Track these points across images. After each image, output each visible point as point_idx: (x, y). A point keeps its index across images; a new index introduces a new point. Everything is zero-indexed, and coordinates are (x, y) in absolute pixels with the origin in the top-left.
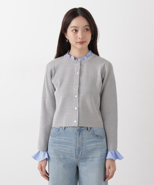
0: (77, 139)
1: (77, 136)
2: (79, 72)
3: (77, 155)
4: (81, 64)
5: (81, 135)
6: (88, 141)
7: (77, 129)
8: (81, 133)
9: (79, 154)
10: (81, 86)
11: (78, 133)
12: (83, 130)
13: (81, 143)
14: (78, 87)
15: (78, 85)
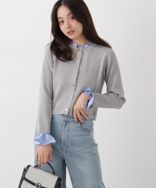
0: (63, 131)
1: (63, 127)
2: (80, 60)
3: (62, 147)
4: (82, 52)
5: (67, 127)
6: (75, 133)
7: (64, 120)
8: (67, 125)
9: (64, 147)
10: (80, 75)
11: (64, 124)
12: (70, 122)
13: (67, 134)
14: (77, 76)
15: (77, 74)
